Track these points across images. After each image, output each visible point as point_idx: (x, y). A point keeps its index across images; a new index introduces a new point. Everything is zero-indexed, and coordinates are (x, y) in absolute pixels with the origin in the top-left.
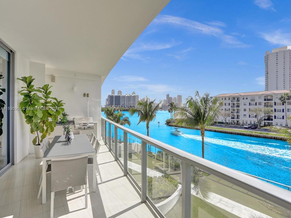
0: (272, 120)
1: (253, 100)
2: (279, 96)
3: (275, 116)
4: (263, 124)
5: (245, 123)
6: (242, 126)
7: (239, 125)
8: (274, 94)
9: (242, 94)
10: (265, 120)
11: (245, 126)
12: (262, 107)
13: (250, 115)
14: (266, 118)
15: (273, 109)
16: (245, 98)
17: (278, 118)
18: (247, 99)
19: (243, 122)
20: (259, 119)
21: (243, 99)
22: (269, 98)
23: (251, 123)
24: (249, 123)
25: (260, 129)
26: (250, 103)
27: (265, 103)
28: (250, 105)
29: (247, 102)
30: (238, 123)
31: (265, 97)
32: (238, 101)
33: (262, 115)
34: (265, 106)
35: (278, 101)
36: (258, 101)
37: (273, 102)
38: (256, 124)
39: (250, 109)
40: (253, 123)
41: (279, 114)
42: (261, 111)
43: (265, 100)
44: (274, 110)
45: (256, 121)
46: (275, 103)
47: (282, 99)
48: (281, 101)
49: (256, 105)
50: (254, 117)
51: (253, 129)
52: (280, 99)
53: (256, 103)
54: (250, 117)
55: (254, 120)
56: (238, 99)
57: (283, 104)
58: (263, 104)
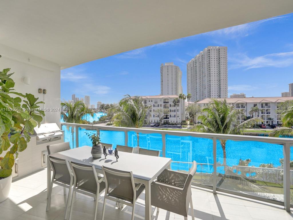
0: (168, 118)
1: (156, 103)
2: (172, 100)
3: (170, 115)
4: (163, 122)
5: (151, 122)
6: (149, 125)
7: (147, 124)
8: (170, 98)
9: (148, 97)
10: (164, 118)
11: (151, 125)
12: (162, 108)
13: (154, 115)
14: (165, 117)
15: (169, 109)
16: (151, 100)
17: (172, 117)
18: (152, 101)
19: (149, 122)
20: (161, 118)
21: (149, 101)
22: (166, 101)
23: (155, 122)
24: (153, 121)
25: (161, 126)
26: (154, 105)
27: (164, 105)
28: (154, 107)
29: (152, 104)
30: (145, 123)
31: (164, 100)
32: (145, 103)
33: (162, 115)
34: (164, 107)
35: (172, 104)
36: (159, 103)
37: (169, 104)
38: (158, 122)
39: (154, 110)
40: (156, 122)
41: (173, 114)
42: (162, 111)
43: (164, 103)
44: (170, 111)
45: (159, 120)
46: (170, 105)
47: (175, 102)
48: (174, 103)
49: (158, 107)
50: (157, 117)
51: (157, 126)
52: (173, 102)
53: (158, 105)
54: (154, 117)
55: (157, 119)
56: (145, 101)
57: (175, 106)
58: (163, 106)
